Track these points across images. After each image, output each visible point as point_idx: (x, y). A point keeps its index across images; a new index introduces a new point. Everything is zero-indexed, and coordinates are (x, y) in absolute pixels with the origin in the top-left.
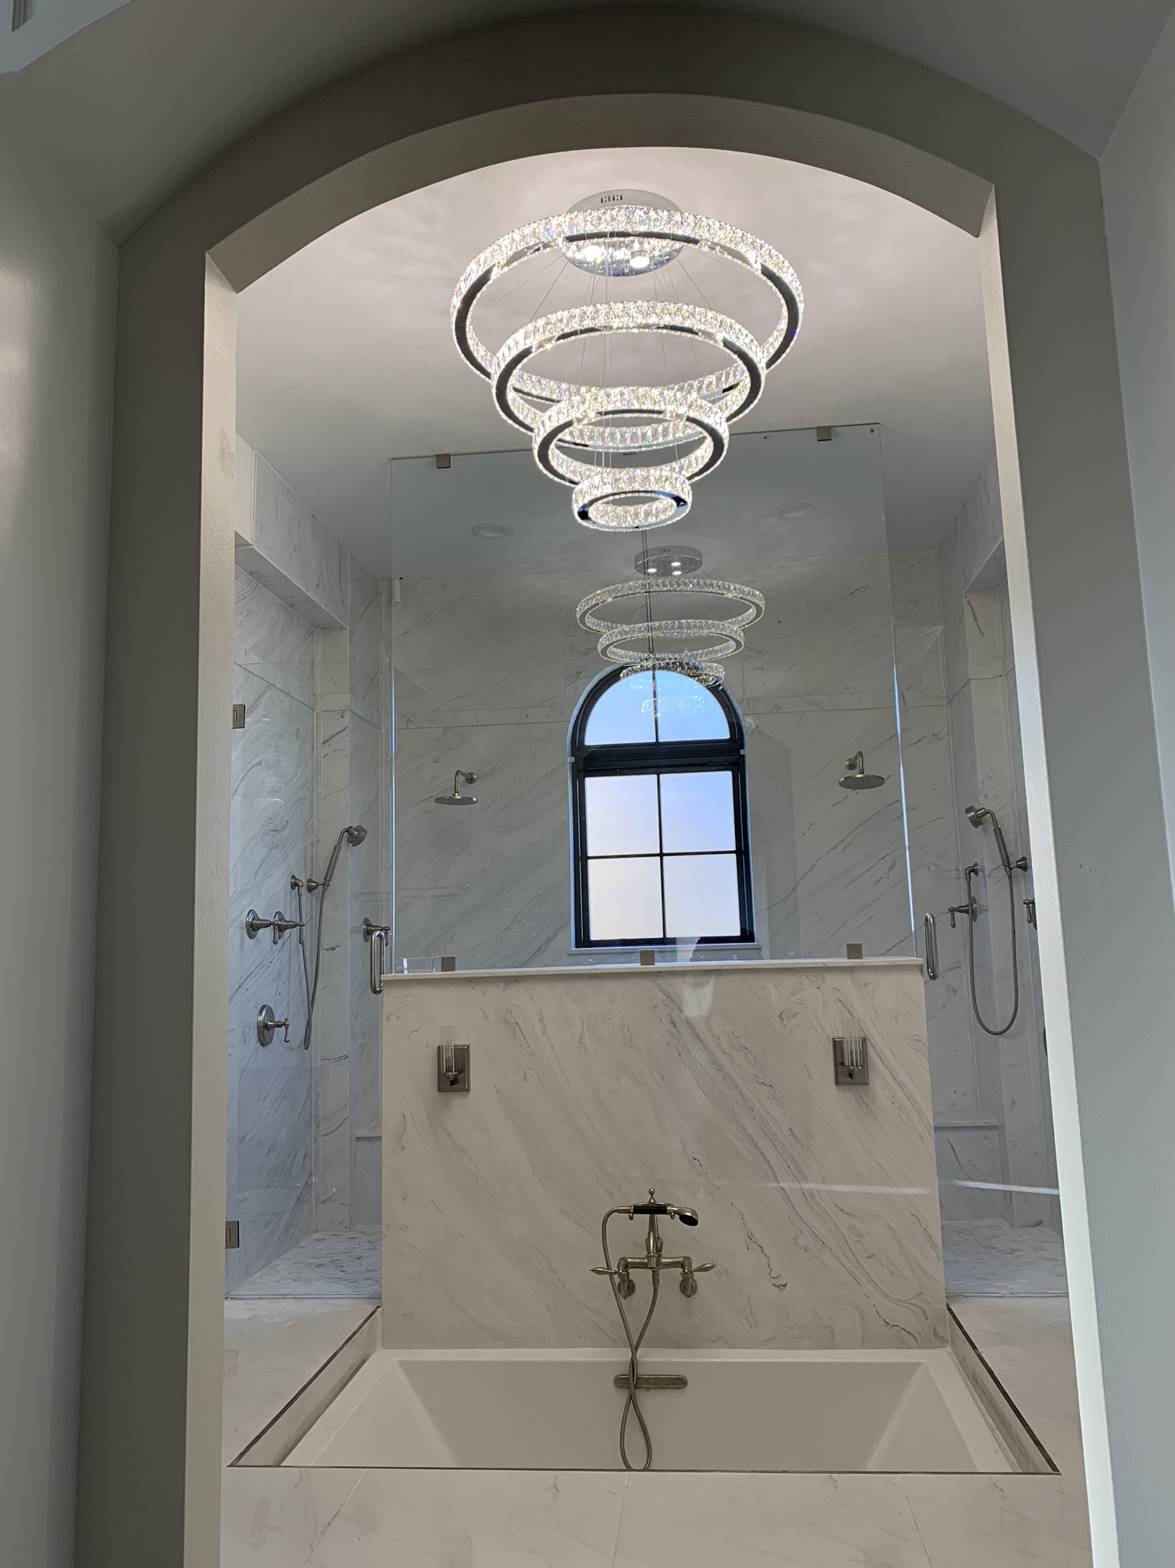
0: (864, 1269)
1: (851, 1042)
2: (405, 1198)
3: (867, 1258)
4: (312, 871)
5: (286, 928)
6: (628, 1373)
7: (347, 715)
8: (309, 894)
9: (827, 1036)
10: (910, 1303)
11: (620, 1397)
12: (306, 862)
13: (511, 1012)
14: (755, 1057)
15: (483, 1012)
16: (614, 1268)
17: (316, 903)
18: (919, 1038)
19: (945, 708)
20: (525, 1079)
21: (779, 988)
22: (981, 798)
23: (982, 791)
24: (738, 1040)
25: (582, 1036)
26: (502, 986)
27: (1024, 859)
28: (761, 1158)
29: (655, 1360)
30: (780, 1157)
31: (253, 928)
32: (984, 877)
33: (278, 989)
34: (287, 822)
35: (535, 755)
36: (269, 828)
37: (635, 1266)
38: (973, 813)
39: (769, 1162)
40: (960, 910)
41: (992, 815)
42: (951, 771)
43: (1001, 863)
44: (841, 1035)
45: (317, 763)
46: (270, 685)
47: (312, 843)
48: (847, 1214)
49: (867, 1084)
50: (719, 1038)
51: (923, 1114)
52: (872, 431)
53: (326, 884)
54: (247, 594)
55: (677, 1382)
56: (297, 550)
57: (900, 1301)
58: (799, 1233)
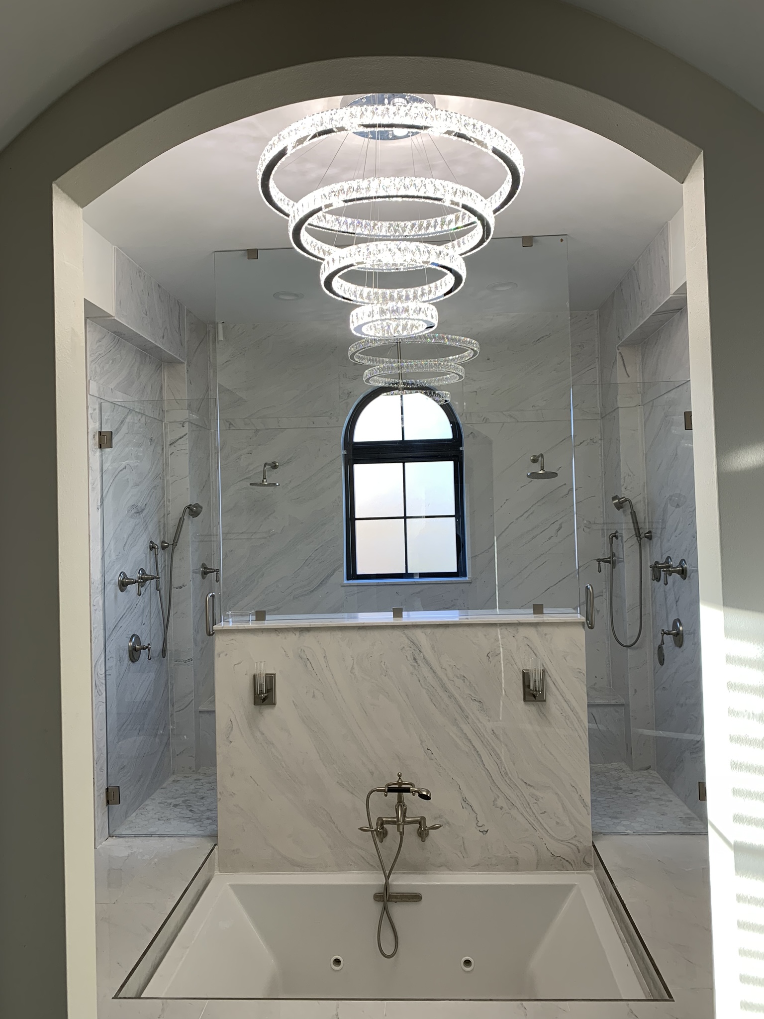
0: (539, 821)
1: (535, 673)
2: (232, 775)
3: (541, 813)
4: (164, 535)
5: (147, 580)
6: (383, 892)
7: (186, 425)
8: (162, 551)
9: (519, 669)
10: (568, 842)
11: (377, 908)
12: (160, 529)
13: (304, 651)
14: (470, 682)
15: (285, 652)
16: (374, 827)
17: (168, 556)
18: (580, 671)
19: (599, 421)
20: (314, 696)
21: (487, 637)
22: (623, 489)
23: (623, 485)
24: (459, 671)
25: (353, 668)
26: (298, 634)
27: (650, 532)
28: (473, 749)
29: (402, 882)
30: (485, 748)
31: (123, 585)
32: (622, 542)
33: (142, 621)
34: (146, 505)
35: (319, 450)
36: (133, 512)
37: (388, 822)
38: (617, 501)
39: (478, 752)
40: (604, 561)
41: (630, 502)
42: (602, 465)
43: (634, 533)
44: (528, 668)
45: (166, 459)
46: (131, 411)
47: (164, 516)
48: (529, 785)
49: (545, 701)
50: (445, 669)
51: (581, 721)
52: (562, 240)
53: (175, 543)
54: (112, 348)
55: (415, 898)
56: (148, 313)
57: (561, 841)
58: (497, 797)
